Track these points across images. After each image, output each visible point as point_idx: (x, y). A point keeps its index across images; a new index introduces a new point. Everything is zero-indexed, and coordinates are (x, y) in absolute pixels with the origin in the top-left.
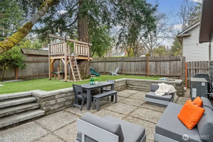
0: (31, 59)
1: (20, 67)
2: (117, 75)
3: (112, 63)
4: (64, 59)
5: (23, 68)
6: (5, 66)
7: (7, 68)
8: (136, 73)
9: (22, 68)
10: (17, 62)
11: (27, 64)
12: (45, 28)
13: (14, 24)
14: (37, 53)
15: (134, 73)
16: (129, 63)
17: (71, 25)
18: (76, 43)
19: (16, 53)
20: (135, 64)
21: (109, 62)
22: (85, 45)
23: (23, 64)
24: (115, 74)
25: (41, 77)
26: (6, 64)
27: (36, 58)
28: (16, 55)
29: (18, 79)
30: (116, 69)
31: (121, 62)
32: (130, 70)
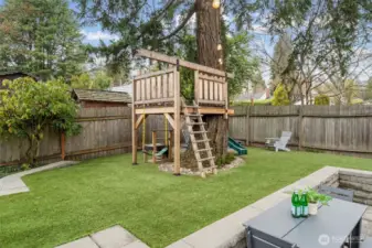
0: (91, 111)
1: (69, 133)
2: (288, 150)
3: (270, 119)
4: (171, 114)
5: (77, 132)
6: (39, 131)
7: (41, 136)
8: (342, 147)
9: (74, 134)
10: (63, 121)
11: (84, 124)
12: (121, 44)
13: (63, 45)
14: (102, 97)
15: (334, 147)
16: (319, 120)
17: (173, 34)
18: (200, 72)
19: (60, 101)
20: (336, 124)
21: (258, 116)
22: (219, 76)
23: (75, 125)
24: (283, 148)
25: (112, 152)
26: (39, 127)
27: (102, 111)
28: (60, 105)
29: (66, 159)
30: (279, 135)
31: (294, 119)
32: (323, 140)
